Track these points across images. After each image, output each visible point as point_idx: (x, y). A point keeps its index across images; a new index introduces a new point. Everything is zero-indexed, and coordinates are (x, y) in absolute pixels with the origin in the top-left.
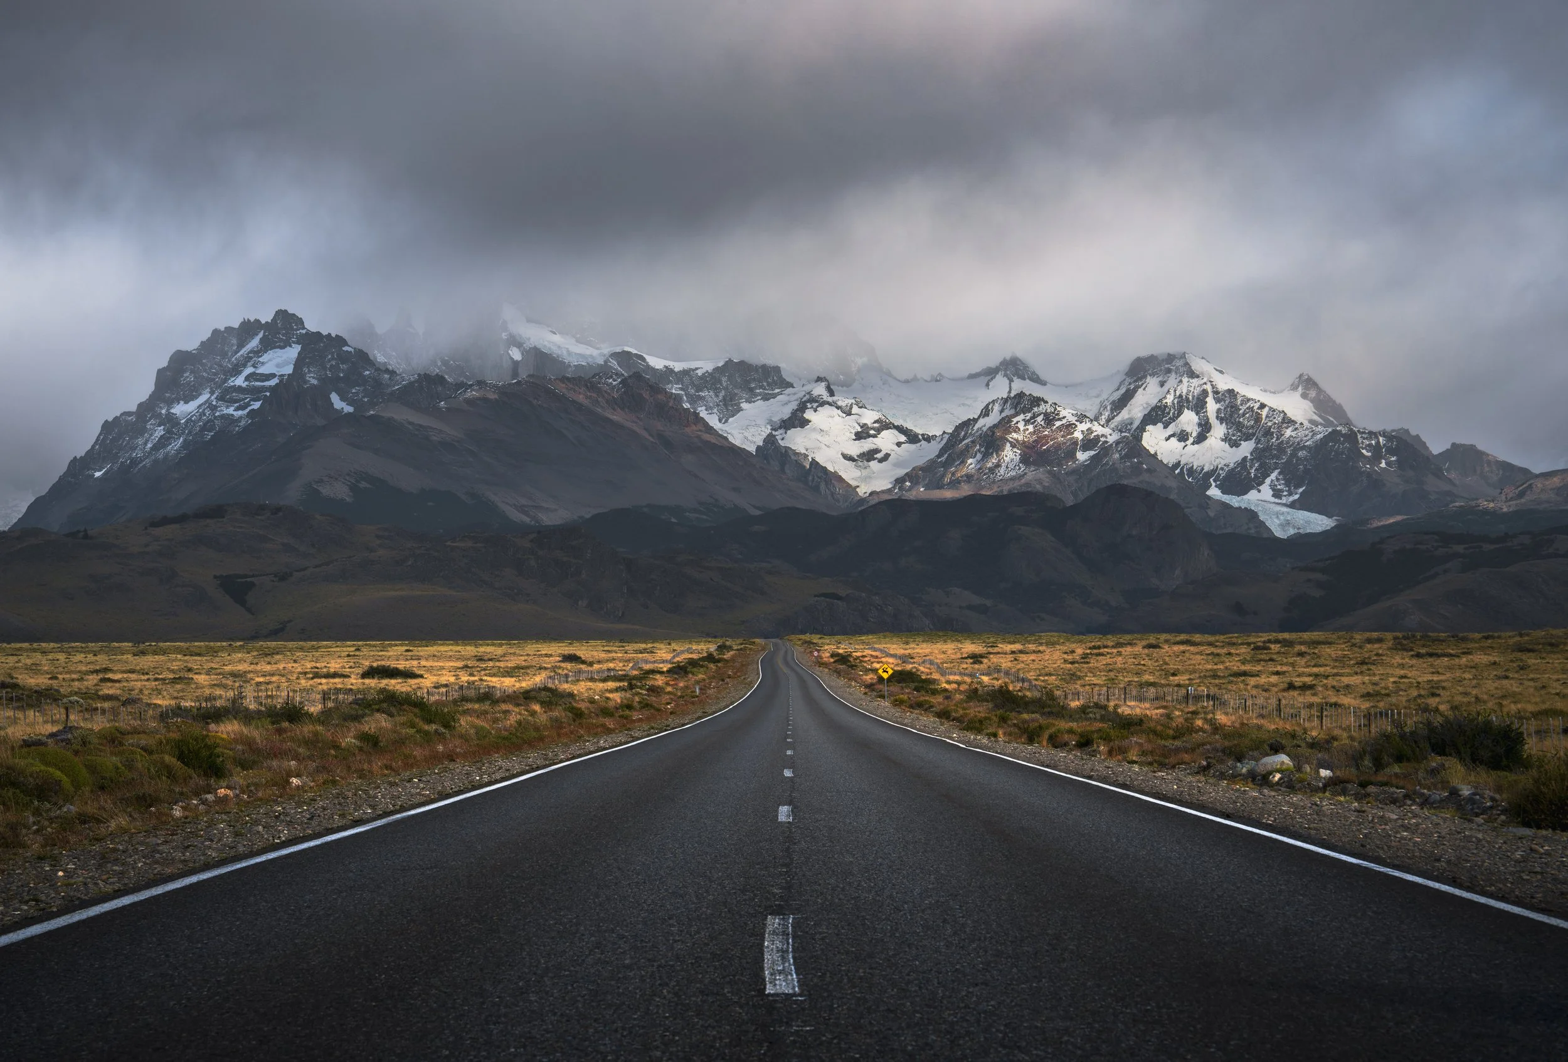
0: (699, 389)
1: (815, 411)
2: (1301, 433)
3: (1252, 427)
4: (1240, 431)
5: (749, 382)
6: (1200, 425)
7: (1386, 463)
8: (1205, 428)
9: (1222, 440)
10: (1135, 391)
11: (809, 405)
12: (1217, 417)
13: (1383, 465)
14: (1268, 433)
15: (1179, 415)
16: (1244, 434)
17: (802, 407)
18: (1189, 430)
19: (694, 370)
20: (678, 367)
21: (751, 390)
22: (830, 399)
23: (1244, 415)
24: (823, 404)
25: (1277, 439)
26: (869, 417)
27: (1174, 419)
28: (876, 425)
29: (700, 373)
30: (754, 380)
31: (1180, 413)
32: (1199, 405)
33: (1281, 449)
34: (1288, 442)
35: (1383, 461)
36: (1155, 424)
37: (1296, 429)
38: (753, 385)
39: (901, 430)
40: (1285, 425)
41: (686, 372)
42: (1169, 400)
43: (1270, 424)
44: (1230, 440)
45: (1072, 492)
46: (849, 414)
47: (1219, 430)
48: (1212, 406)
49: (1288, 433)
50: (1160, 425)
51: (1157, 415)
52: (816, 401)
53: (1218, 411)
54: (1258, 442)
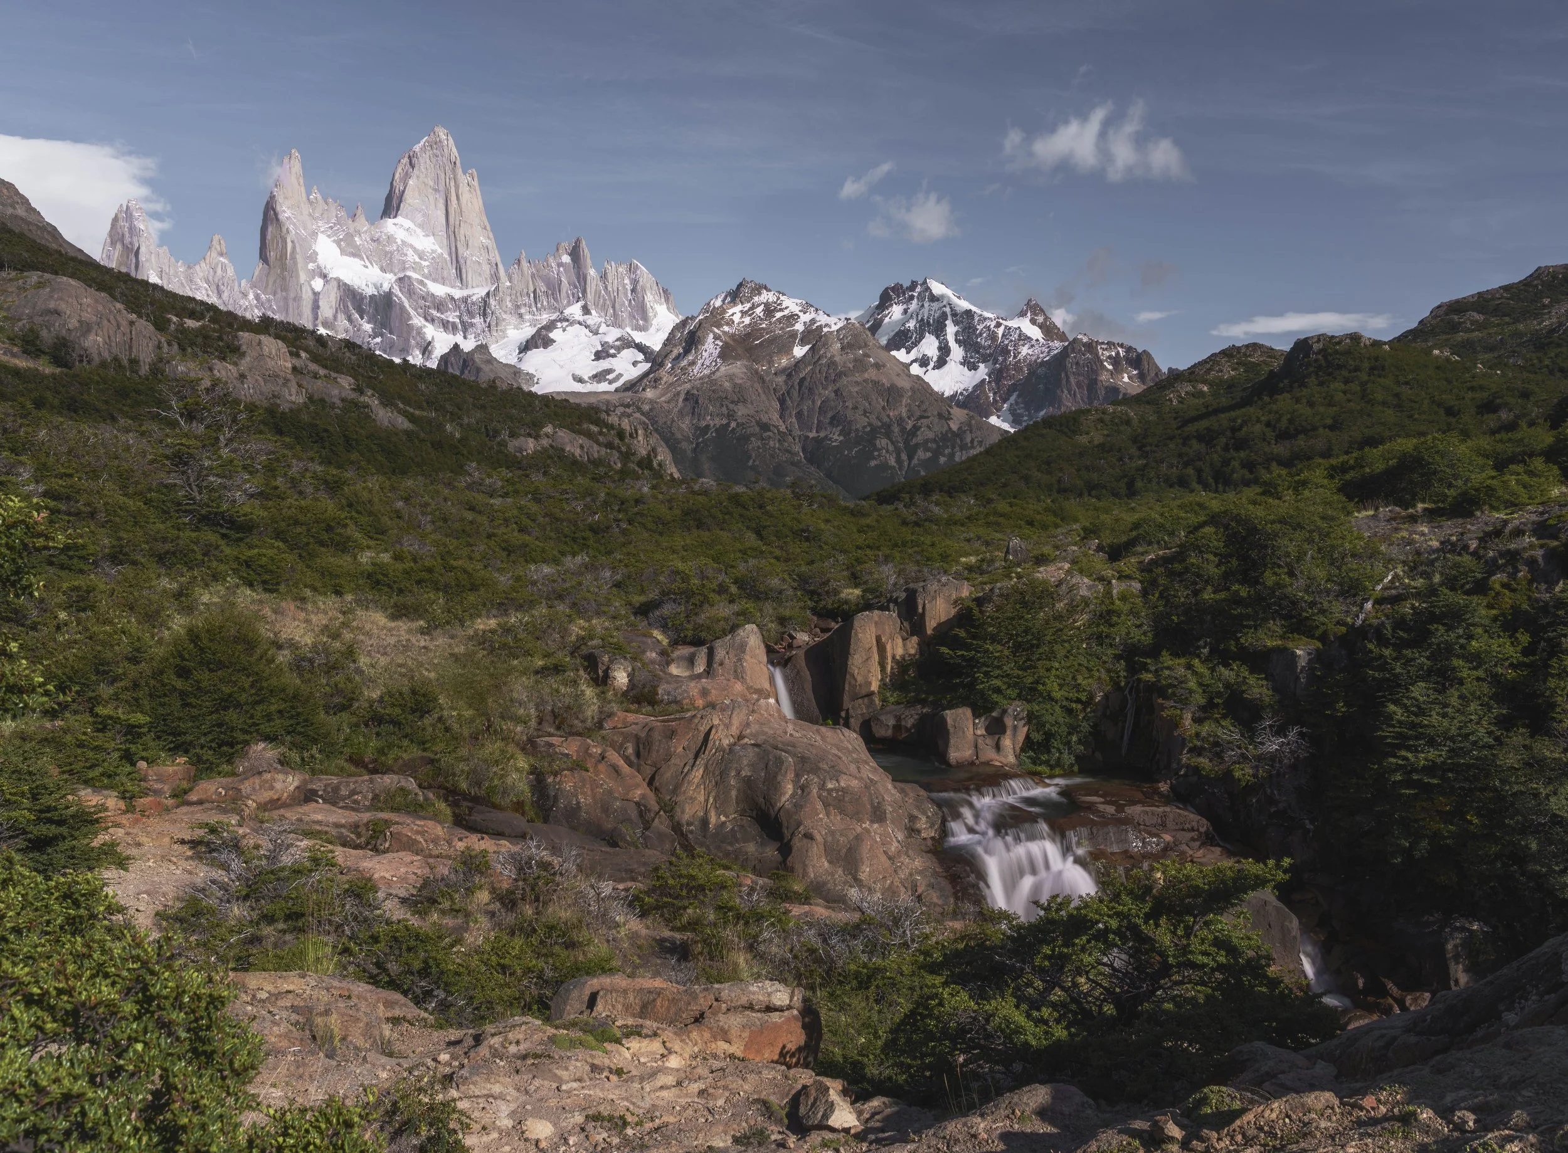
0: (471, 315)
1: (564, 330)
2: (1037, 350)
3: (990, 346)
4: (978, 352)
5: (518, 307)
6: (940, 349)
7: (1129, 378)
8: (944, 350)
9: (961, 364)
10: (882, 320)
11: (559, 325)
12: (957, 341)
13: (1126, 379)
14: (1005, 352)
15: (921, 340)
16: (983, 355)
17: (551, 326)
18: (930, 354)
19: (469, 296)
20: (458, 294)
21: (521, 316)
22: (581, 318)
23: (981, 334)
24: (572, 324)
25: (1015, 357)
26: (612, 335)
27: (916, 344)
28: (618, 343)
29: (474, 298)
30: (525, 305)
31: (922, 337)
32: (938, 329)
33: (1017, 367)
34: (1025, 360)
35: (1126, 375)
36: (898, 350)
37: (1032, 346)
38: (523, 311)
39: (640, 348)
40: (1021, 342)
41: (465, 300)
42: (911, 325)
43: (1006, 342)
44: (969, 362)
45: (779, 399)
46: (596, 333)
47: (957, 353)
48: (951, 329)
49: (1025, 350)
50: (903, 350)
51: (902, 339)
52: (568, 320)
53: (956, 334)
54: (996, 362)
